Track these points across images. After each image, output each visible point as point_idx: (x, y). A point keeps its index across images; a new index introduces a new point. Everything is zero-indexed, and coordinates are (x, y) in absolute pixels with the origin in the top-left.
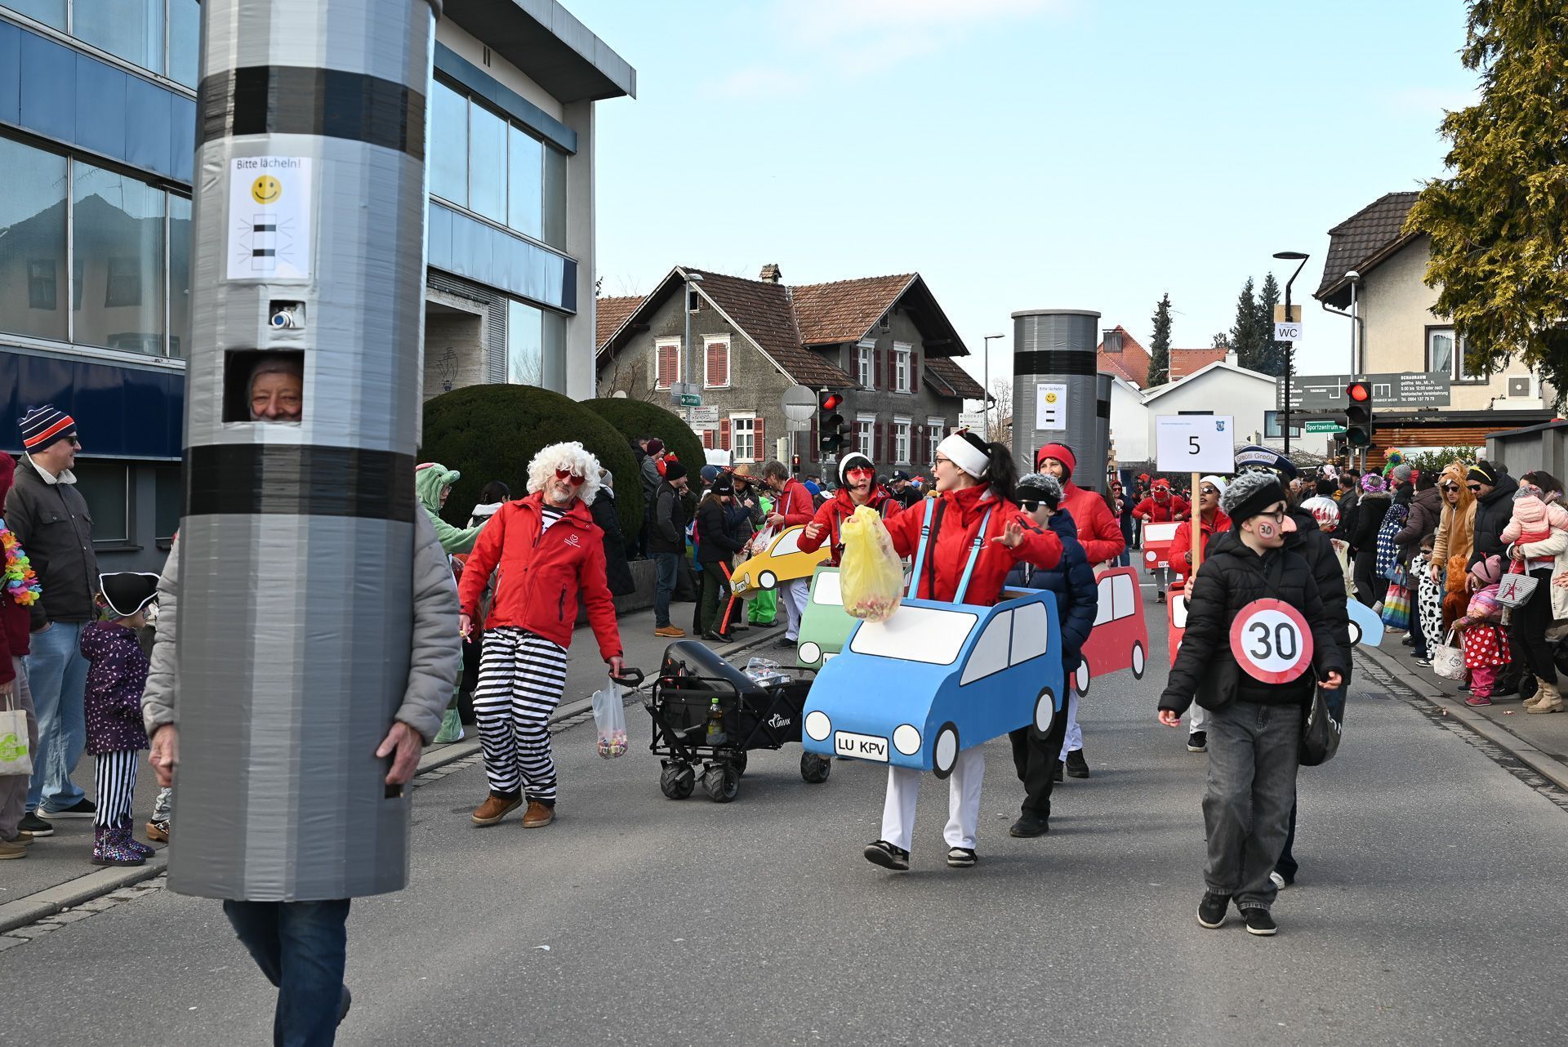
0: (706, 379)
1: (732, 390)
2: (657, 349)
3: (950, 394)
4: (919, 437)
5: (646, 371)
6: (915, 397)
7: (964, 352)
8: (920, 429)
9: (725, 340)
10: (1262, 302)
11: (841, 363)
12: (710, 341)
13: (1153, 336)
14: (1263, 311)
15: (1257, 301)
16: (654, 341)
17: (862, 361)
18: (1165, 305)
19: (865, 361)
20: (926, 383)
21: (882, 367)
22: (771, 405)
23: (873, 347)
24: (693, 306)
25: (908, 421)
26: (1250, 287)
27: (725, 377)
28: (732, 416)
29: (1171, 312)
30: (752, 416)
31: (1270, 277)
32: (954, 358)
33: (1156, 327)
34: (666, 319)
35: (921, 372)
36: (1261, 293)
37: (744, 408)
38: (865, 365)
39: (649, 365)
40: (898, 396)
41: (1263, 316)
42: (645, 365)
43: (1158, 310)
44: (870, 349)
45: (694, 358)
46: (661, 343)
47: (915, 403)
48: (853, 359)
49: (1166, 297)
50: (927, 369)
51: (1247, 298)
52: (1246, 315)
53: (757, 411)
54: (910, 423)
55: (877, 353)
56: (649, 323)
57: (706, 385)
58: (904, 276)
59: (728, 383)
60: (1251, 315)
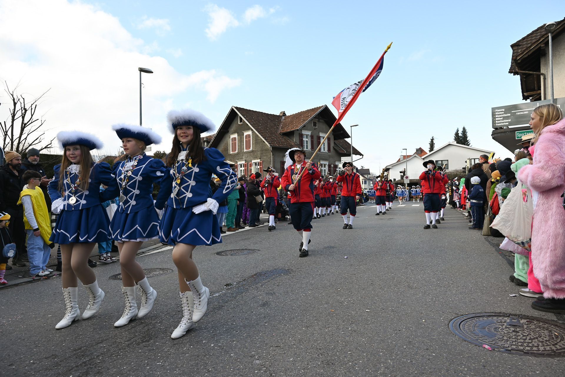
0: (245, 148)
1: (252, 151)
2: (231, 139)
3: (343, 152)
4: (332, 169)
5: (228, 147)
6: (329, 154)
7: (348, 136)
8: (332, 166)
9: (250, 133)
10: (462, 135)
11: (296, 139)
12: (246, 133)
13: (429, 148)
14: (462, 138)
15: (460, 135)
16: (230, 136)
17: (305, 139)
18: (432, 140)
19: (307, 140)
20: (334, 149)
21: (314, 142)
22: (265, 156)
23: (310, 134)
24: (241, 122)
25: (327, 163)
26: (458, 131)
27: (250, 147)
28: (253, 161)
29: (434, 142)
30: (259, 161)
31: (464, 128)
32: (345, 139)
33: (430, 146)
34: (233, 128)
35: (332, 145)
36: (462, 133)
37: (255, 158)
38: (307, 141)
39: (229, 145)
40: (322, 153)
41: (462, 139)
42: (228, 145)
43: (431, 141)
44: (309, 135)
45: (241, 141)
46: (232, 136)
47: (330, 156)
48: (300, 138)
49: (433, 137)
50: (334, 143)
51: (457, 134)
52: (457, 139)
53: (260, 159)
54: (328, 163)
55: (312, 137)
56: (228, 130)
57: (245, 150)
58: (321, 107)
59: (251, 149)
60: (459, 139)
